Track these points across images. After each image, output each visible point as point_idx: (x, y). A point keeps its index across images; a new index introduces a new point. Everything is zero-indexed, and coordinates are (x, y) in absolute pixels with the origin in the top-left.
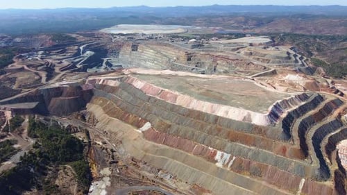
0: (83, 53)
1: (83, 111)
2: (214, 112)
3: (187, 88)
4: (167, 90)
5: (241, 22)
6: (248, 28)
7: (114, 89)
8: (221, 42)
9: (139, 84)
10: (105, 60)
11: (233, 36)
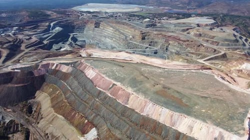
0: (52, 29)
1: (30, 101)
2: (174, 124)
3: (141, 82)
4: (119, 84)
5: (185, 4)
6: (191, 9)
7: (65, 76)
8: (172, 22)
9: (91, 73)
10: (72, 35)
11: (181, 16)
